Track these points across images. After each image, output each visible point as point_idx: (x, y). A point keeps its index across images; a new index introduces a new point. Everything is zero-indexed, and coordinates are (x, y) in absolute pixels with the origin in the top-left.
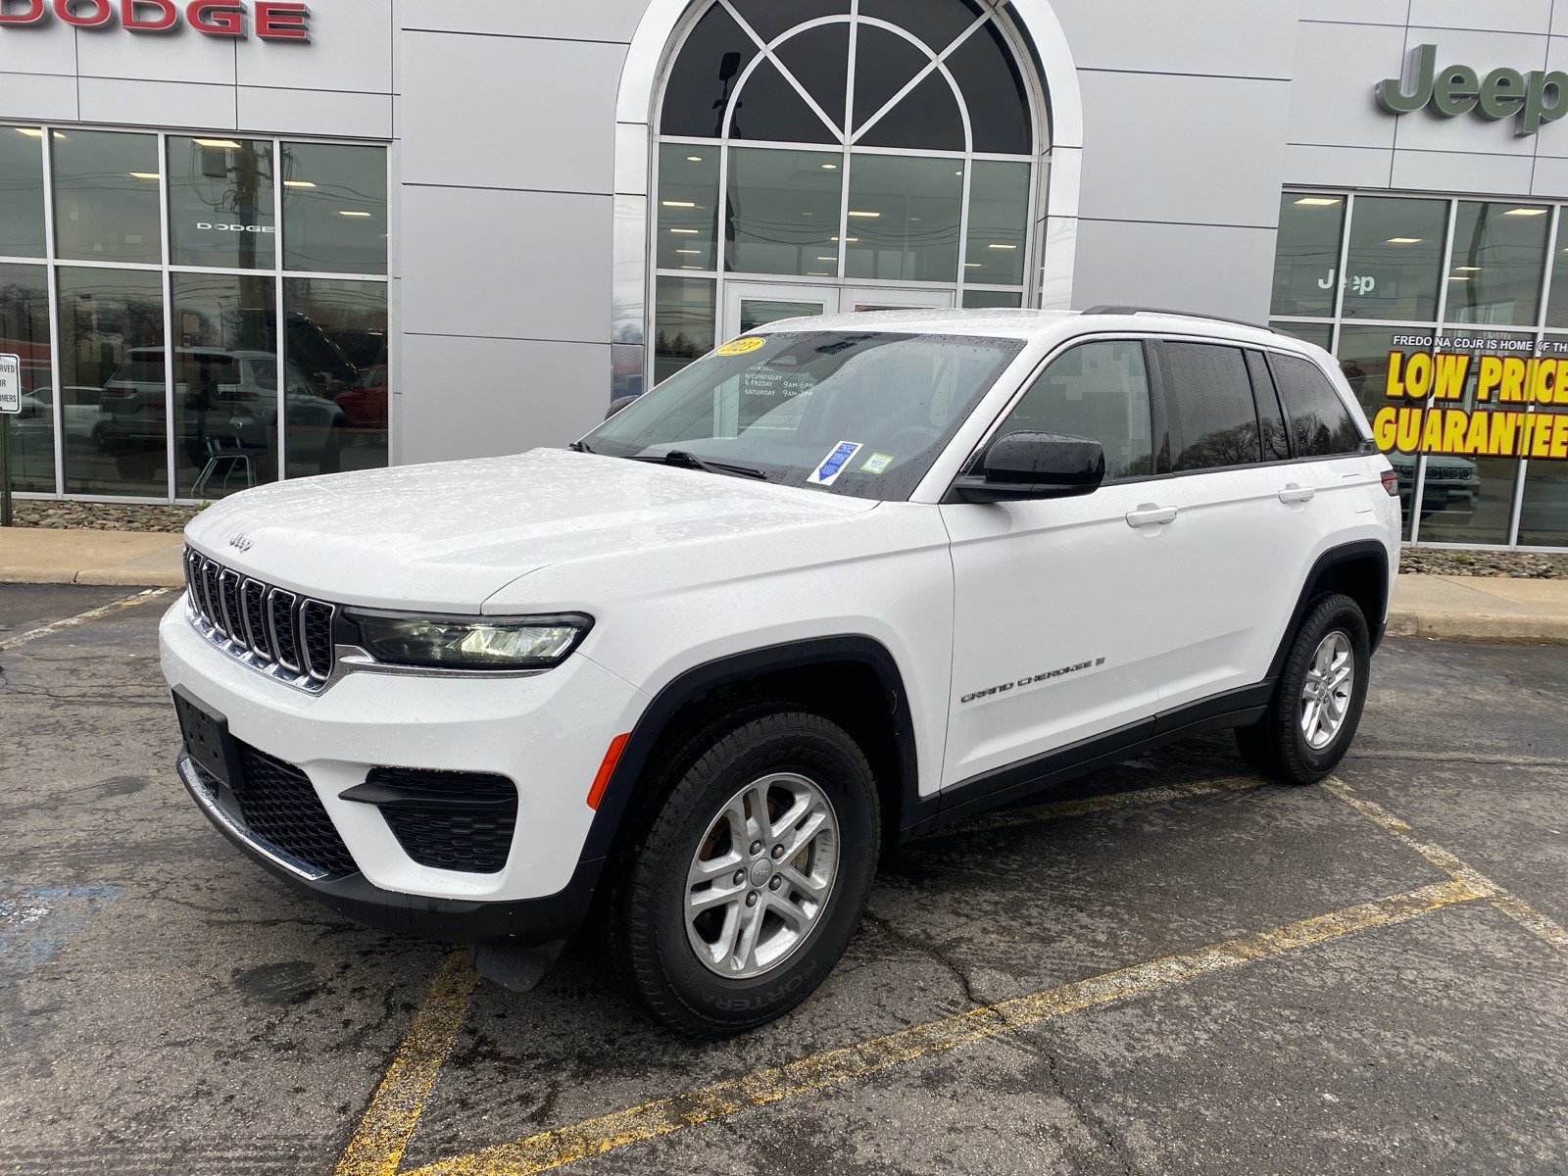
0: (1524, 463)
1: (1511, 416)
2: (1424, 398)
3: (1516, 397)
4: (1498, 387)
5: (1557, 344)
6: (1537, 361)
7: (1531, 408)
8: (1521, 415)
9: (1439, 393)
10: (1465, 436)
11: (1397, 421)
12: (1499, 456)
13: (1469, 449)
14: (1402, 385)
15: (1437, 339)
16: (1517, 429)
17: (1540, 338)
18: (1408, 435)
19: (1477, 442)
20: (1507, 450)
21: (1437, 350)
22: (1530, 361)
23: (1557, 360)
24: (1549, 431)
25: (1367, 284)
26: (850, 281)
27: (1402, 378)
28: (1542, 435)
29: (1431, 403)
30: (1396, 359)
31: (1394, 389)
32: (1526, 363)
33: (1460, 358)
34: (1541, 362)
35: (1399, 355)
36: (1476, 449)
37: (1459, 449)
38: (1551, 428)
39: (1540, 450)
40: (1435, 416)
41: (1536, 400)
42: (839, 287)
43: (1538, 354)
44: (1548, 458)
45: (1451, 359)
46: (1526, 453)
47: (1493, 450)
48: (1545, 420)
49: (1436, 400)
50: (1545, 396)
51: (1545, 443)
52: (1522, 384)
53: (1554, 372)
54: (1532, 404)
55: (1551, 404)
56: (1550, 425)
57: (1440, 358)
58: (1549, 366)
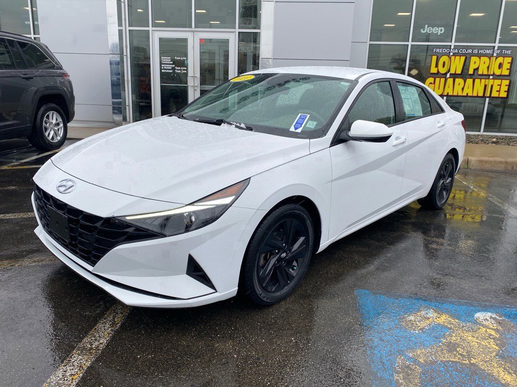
0: (487, 99)
1: (483, 81)
2: (446, 74)
3: (485, 73)
4: (477, 69)
5: (504, 51)
6: (495, 58)
7: (491, 77)
8: (487, 80)
9: (452, 71)
10: (463, 89)
11: (434, 83)
12: (477, 97)
13: (465, 94)
14: (437, 68)
15: (451, 50)
16: (485, 86)
17: (496, 48)
18: (439, 88)
19: (468, 91)
20: (481, 94)
21: (451, 54)
22: (492, 58)
23: (504, 57)
24: (499, 86)
25: (441, 30)
26: (197, 29)
27: (437, 66)
28: (496, 88)
29: (448, 75)
30: (434, 58)
31: (433, 70)
32: (490, 59)
33: (462, 57)
34: (496, 58)
35: (436, 57)
36: (467, 94)
37: (460, 94)
38: (500, 85)
39: (495, 94)
40: (450, 81)
41: (494, 73)
42: (193, 32)
43: (495, 55)
44: (498, 98)
45: (457, 58)
46: (488, 95)
47: (475, 94)
48: (498, 82)
49: (451, 74)
50: (498, 72)
51: (497, 91)
52: (488, 68)
53: (502, 62)
54: (492, 75)
55: (500, 75)
56: (500, 84)
57: (453, 58)
58: (500, 60)
